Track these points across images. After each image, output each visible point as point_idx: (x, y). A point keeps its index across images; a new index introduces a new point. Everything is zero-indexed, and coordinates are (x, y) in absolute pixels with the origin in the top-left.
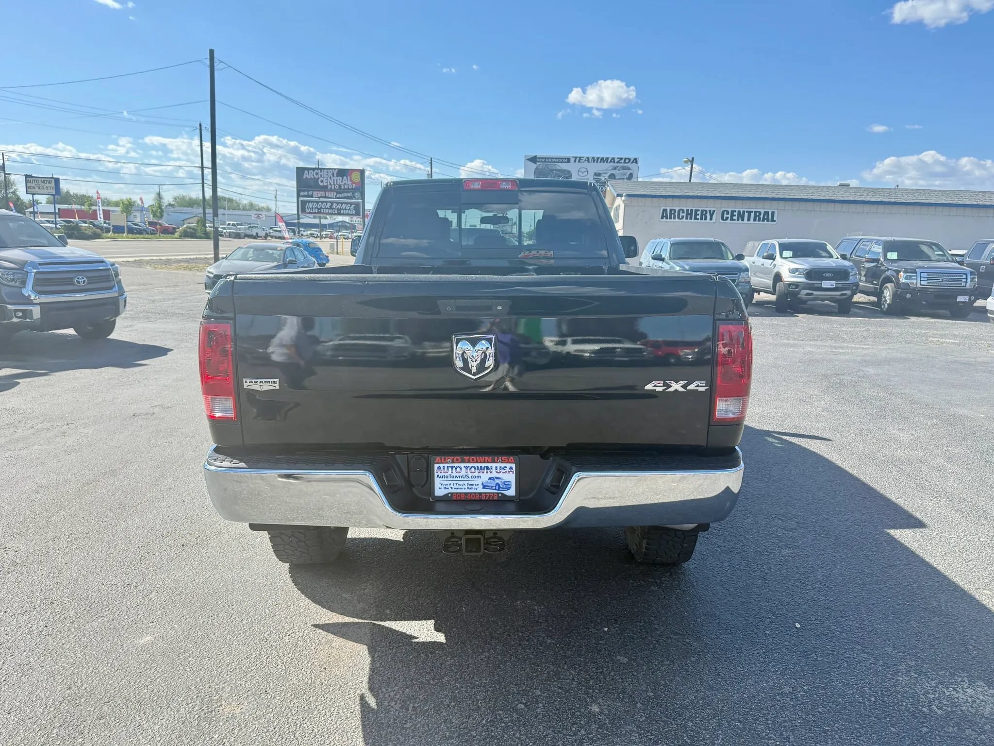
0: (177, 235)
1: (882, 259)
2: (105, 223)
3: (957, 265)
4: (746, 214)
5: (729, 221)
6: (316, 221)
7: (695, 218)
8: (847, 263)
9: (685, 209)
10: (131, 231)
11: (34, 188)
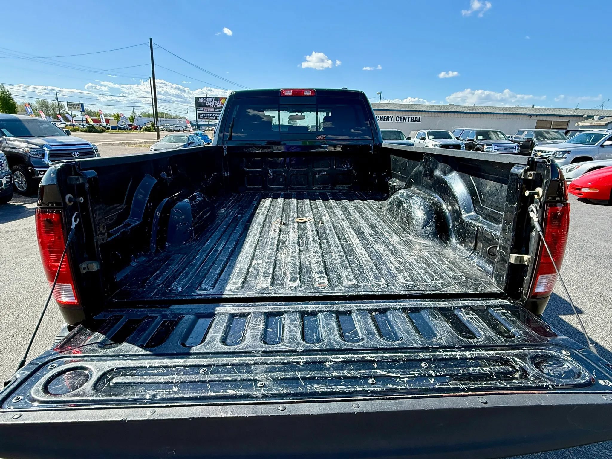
0: (142, 130)
1: (475, 140)
2: (107, 125)
3: (510, 142)
4: (407, 118)
5: (399, 121)
6: (207, 123)
7: (384, 120)
8: (460, 142)
9: (379, 116)
10: (120, 129)
11: (71, 108)
